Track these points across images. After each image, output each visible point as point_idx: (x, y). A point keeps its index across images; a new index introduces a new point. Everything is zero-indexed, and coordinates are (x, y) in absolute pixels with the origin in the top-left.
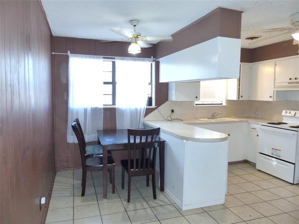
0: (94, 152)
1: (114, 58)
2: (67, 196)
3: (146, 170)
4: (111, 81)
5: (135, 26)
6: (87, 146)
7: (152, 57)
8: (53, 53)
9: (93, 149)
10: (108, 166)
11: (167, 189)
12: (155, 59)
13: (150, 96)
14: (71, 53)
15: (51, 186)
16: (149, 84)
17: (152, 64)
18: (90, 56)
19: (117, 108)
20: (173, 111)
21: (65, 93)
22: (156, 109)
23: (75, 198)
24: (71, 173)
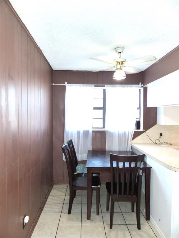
0: (83, 171)
1: (104, 86)
2: (55, 212)
3: (130, 197)
4: (102, 106)
5: (120, 53)
6: (78, 165)
7: (140, 83)
8: (53, 84)
9: (83, 168)
10: (93, 188)
11: (152, 219)
12: (143, 85)
13: (138, 120)
14: (67, 84)
15: (45, 200)
16: (138, 109)
17: (140, 90)
18: (83, 85)
19: (107, 131)
20: (161, 135)
21: (63, 117)
22: (145, 133)
23: (63, 214)
24: (65, 188)
